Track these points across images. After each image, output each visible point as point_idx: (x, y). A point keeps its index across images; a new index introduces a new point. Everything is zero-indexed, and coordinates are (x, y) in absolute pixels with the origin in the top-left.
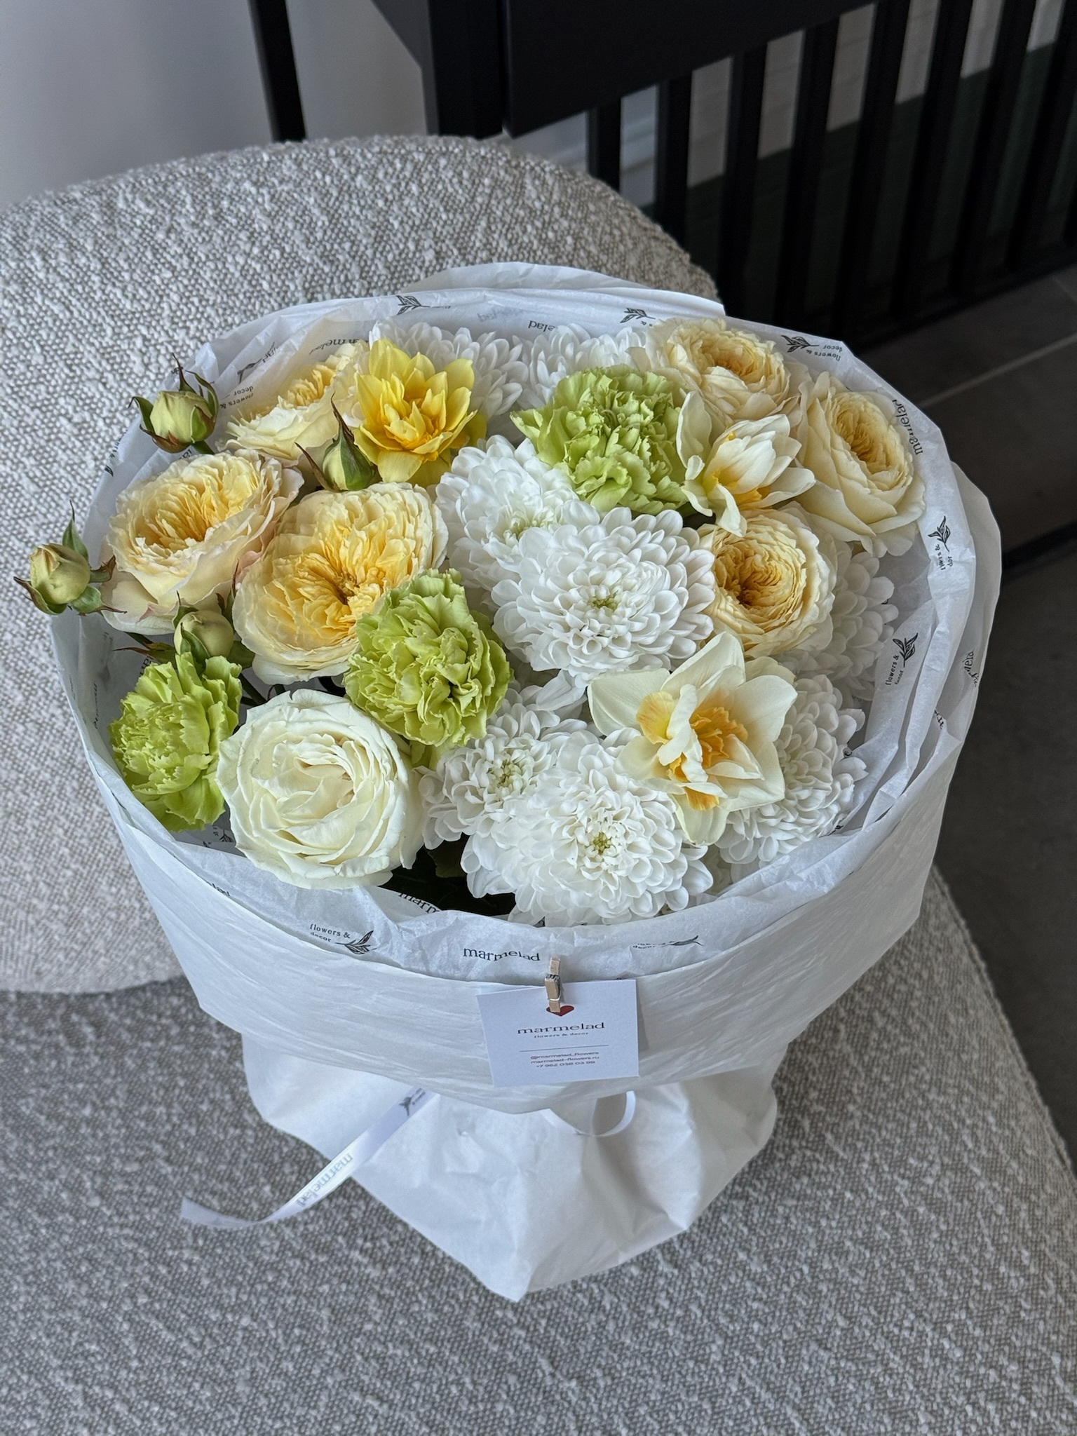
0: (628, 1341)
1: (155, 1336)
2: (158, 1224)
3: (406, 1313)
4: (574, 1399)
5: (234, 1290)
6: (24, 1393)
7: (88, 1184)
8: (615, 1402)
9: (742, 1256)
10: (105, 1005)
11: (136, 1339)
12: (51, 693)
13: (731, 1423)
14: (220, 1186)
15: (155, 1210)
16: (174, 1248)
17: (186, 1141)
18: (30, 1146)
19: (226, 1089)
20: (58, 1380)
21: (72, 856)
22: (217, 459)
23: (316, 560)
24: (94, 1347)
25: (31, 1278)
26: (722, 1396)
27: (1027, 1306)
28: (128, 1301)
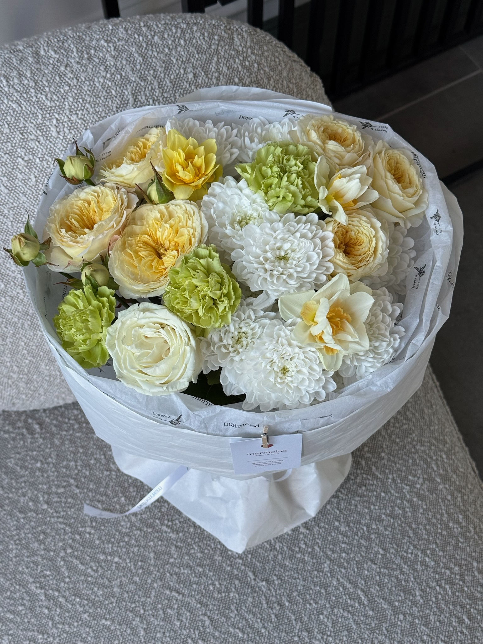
0: (287, 564)
1: (76, 567)
2: (74, 516)
3: (188, 554)
4: (264, 590)
5: (110, 545)
6: (18, 594)
7: (41, 499)
8: (283, 591)
9: (337, 524)
10: (43, 414)
11: (67, 568)
12: (17, 283)
13: (334, 598)
14: (101, 498)
15: (73, 510)
16: (82, 527)
17: (85, 478)
18: (13, 481)
19: (102, 453)
20: (33, 588)
21: (28, 354)
22: (96, 188)
23: (146, 238)
24: (48, 573)
25: (18, 542)
26: (330, 586)
27: (461, 540)
28: (63, 551)
